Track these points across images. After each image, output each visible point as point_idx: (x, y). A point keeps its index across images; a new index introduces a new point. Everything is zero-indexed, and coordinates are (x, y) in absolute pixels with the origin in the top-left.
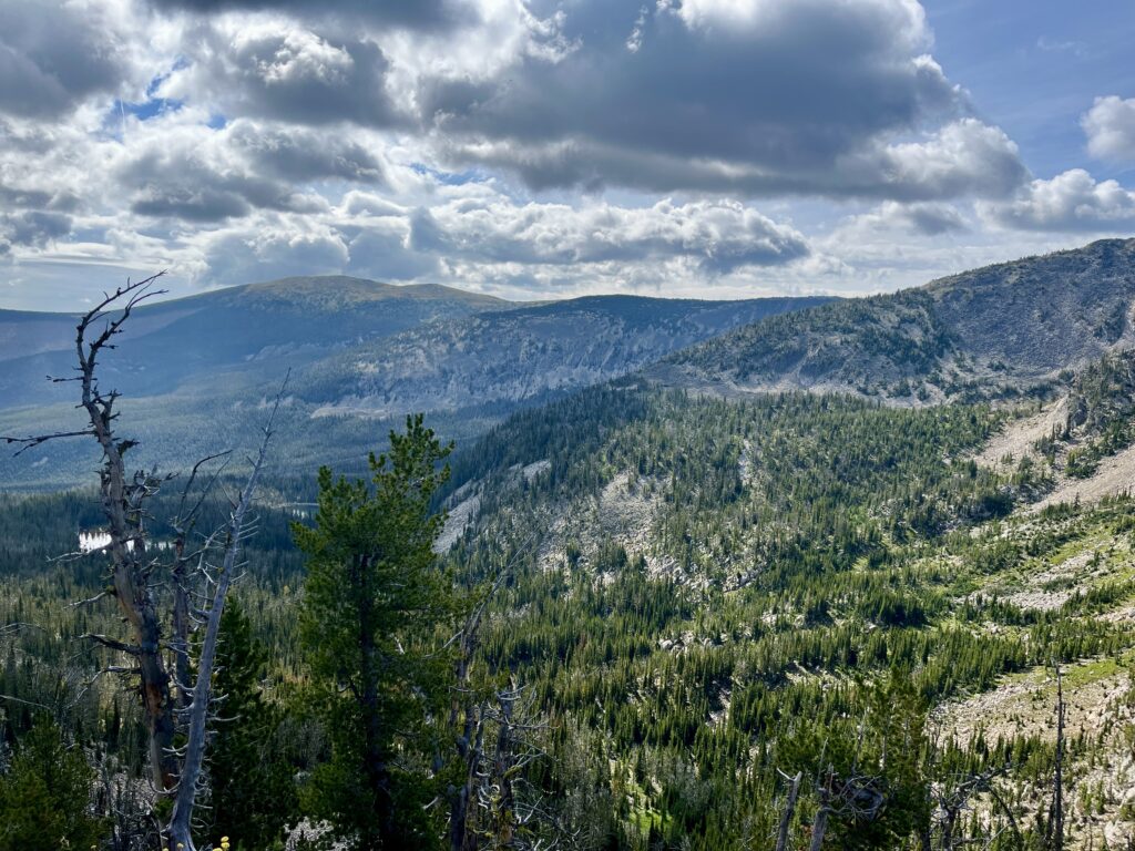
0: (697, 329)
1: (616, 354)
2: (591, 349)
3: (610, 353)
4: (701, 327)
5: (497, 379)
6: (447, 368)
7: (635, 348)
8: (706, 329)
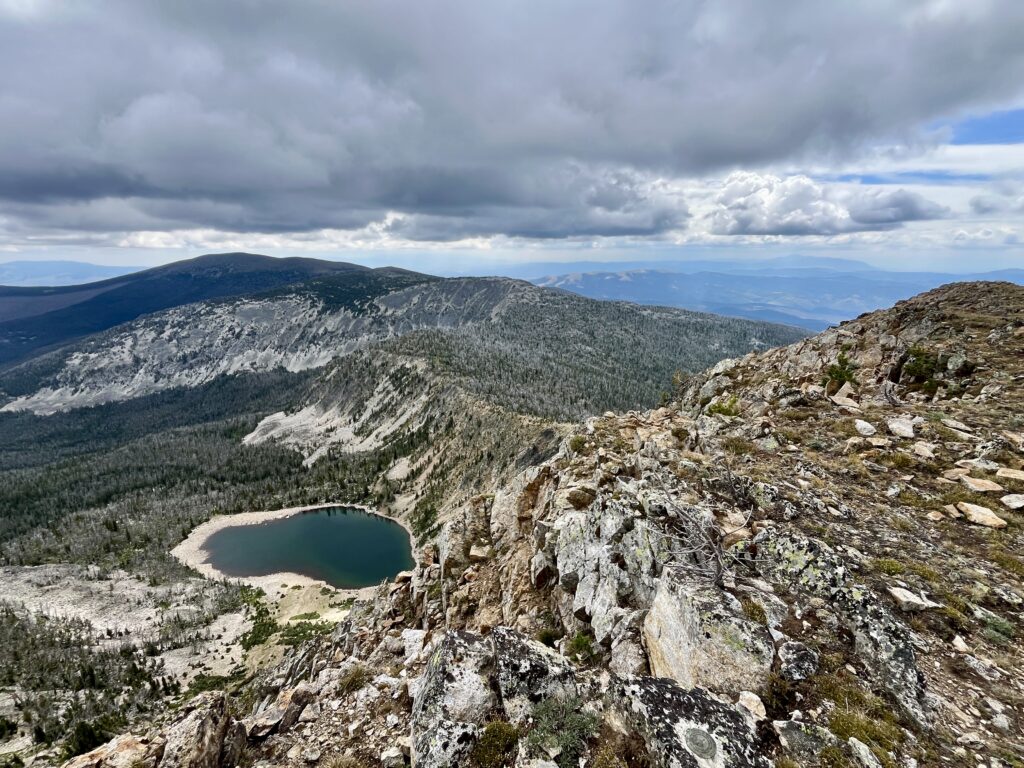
0: (379, 310)
1: (302, 337)
2: (282, 331)
3: (297, 336)
4: (383, 308)
5: (187, 365)
6: (142, 356)
7: (321, 331)
8: (386, 310)
